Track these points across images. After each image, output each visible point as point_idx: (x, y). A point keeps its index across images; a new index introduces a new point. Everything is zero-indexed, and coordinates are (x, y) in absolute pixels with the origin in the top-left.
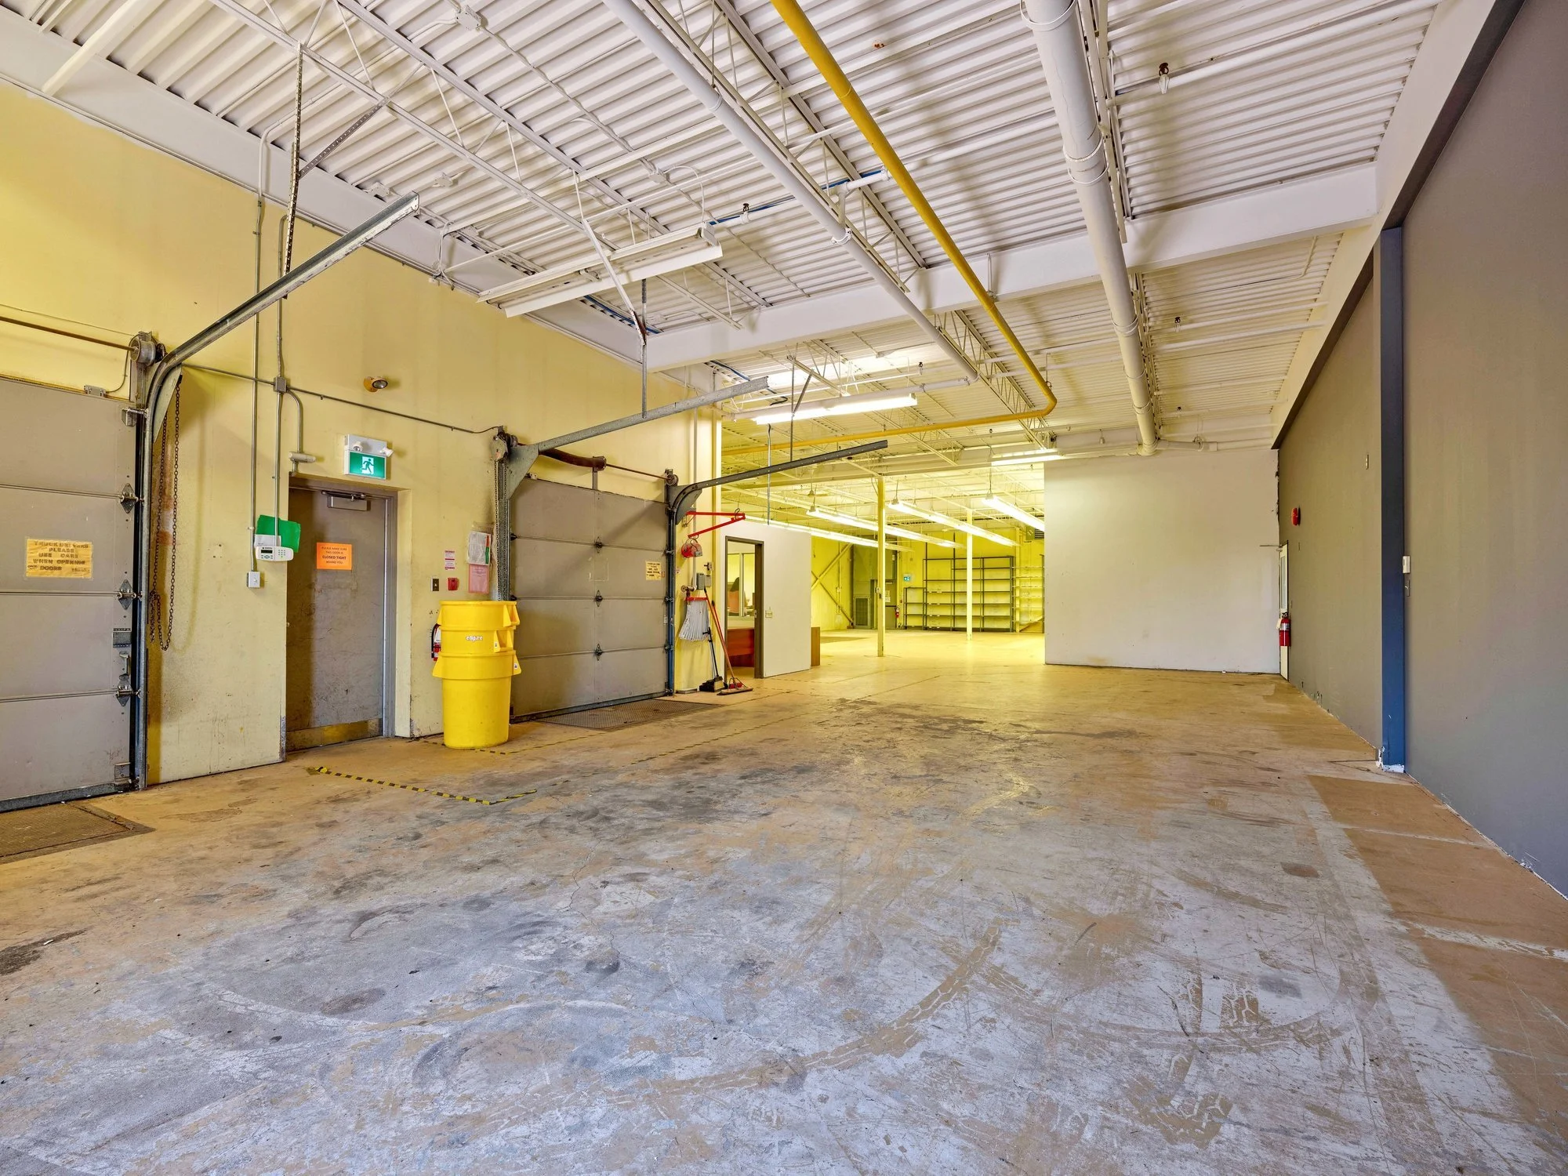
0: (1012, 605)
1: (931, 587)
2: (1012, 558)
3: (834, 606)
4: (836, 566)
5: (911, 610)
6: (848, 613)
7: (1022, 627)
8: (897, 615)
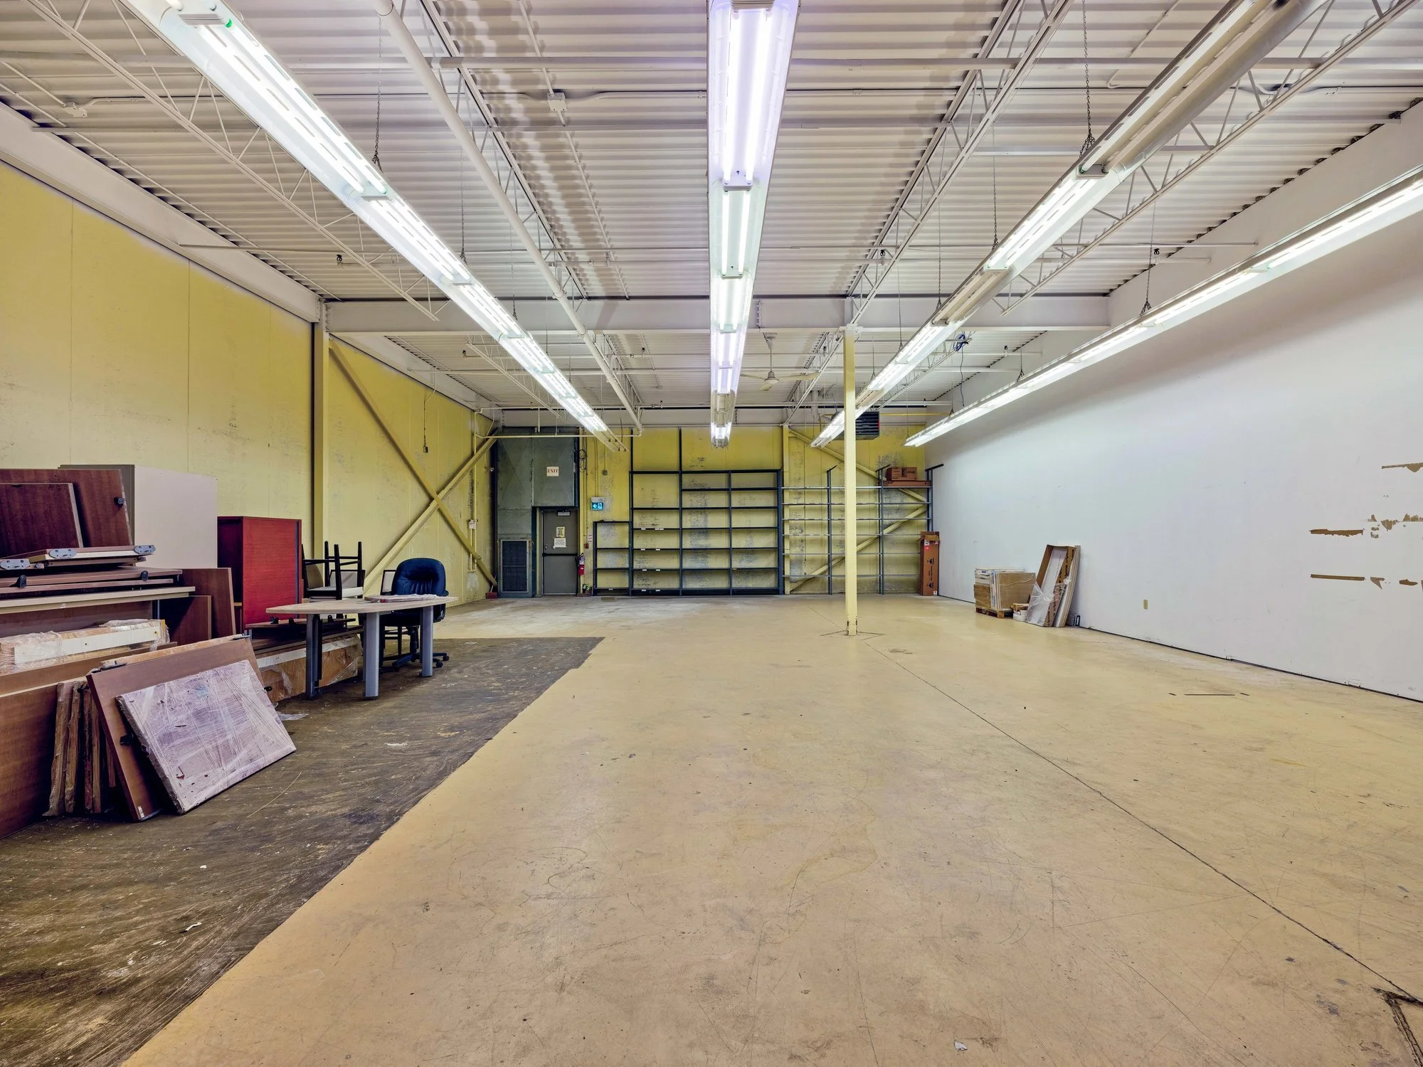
0: (778, 550)
1: (638, 521)
2: (779, 473)
3: (464, 555)
4: (467, 478)
5: (604, 561)
6: (487, 567)
7: (795, 586)
8: (579, 570)
